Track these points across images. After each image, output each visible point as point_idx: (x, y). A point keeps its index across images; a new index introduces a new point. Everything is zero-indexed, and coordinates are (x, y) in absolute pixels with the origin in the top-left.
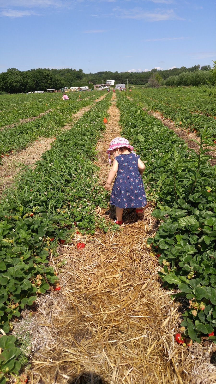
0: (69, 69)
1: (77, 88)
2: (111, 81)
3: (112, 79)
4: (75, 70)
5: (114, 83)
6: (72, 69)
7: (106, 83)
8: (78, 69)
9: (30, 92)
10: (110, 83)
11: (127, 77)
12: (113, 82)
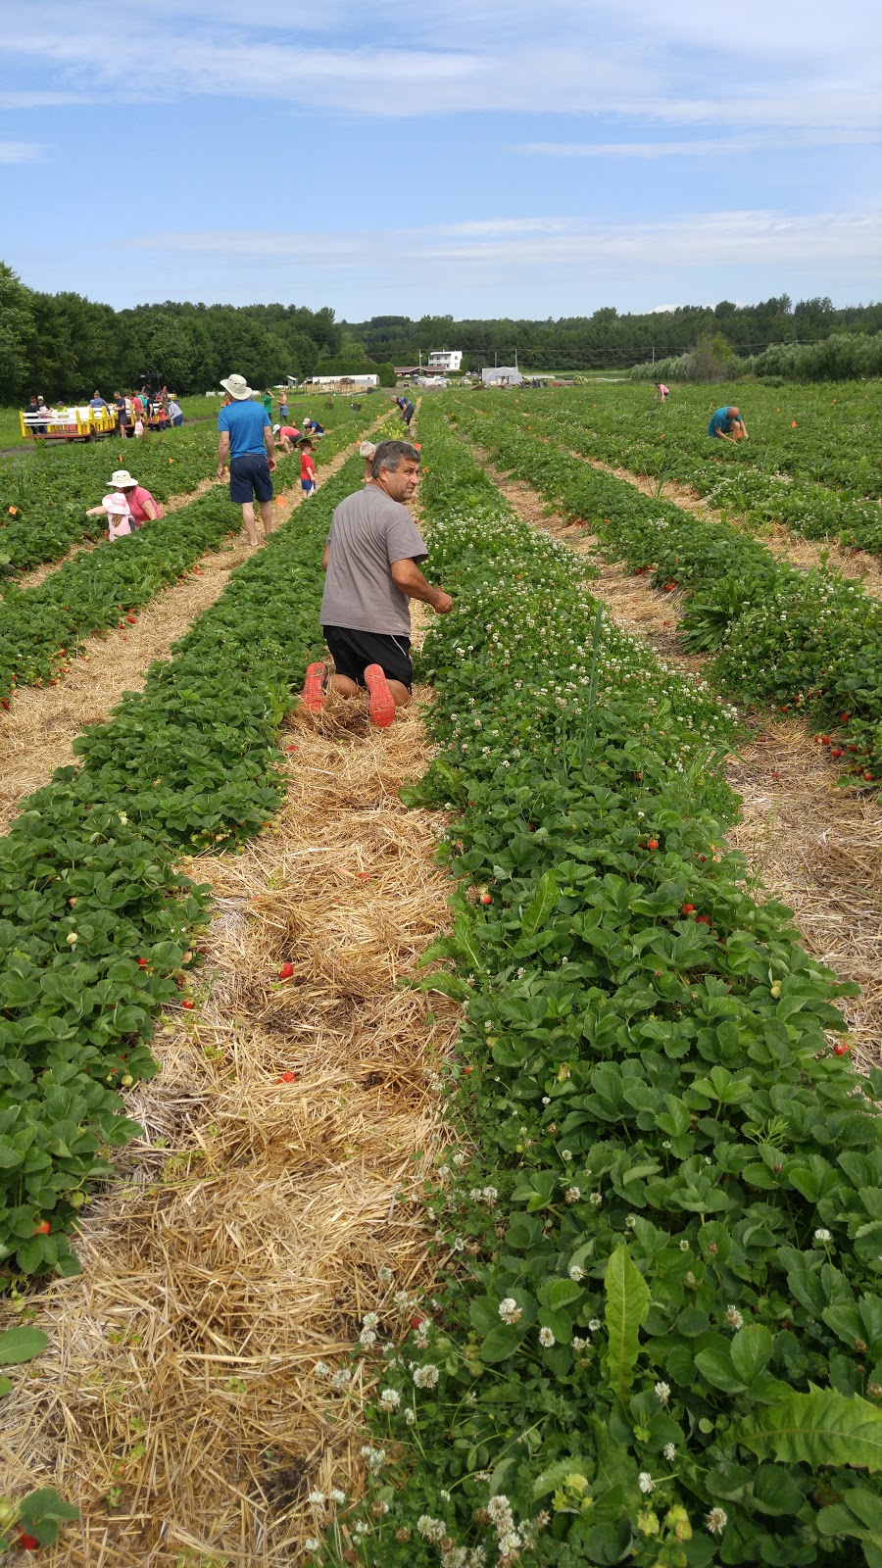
0: (279, 307)
1: (338, 378)
2: (447, 356)
3: (453, 348)
4: (304, 311)
5: (459, 361)
6: (293, 306)
7: (430, 362)
8: (315, 309)
9: (213, 394)
10: (443, 361)
11: (511, 342)
12: (454, 360)
